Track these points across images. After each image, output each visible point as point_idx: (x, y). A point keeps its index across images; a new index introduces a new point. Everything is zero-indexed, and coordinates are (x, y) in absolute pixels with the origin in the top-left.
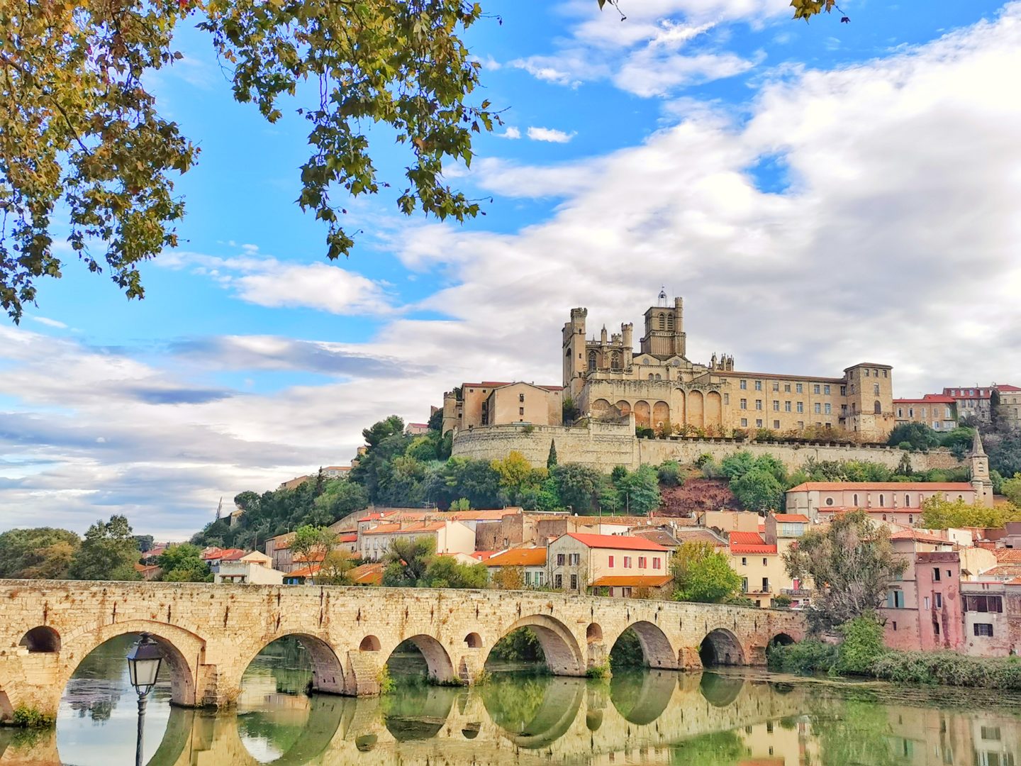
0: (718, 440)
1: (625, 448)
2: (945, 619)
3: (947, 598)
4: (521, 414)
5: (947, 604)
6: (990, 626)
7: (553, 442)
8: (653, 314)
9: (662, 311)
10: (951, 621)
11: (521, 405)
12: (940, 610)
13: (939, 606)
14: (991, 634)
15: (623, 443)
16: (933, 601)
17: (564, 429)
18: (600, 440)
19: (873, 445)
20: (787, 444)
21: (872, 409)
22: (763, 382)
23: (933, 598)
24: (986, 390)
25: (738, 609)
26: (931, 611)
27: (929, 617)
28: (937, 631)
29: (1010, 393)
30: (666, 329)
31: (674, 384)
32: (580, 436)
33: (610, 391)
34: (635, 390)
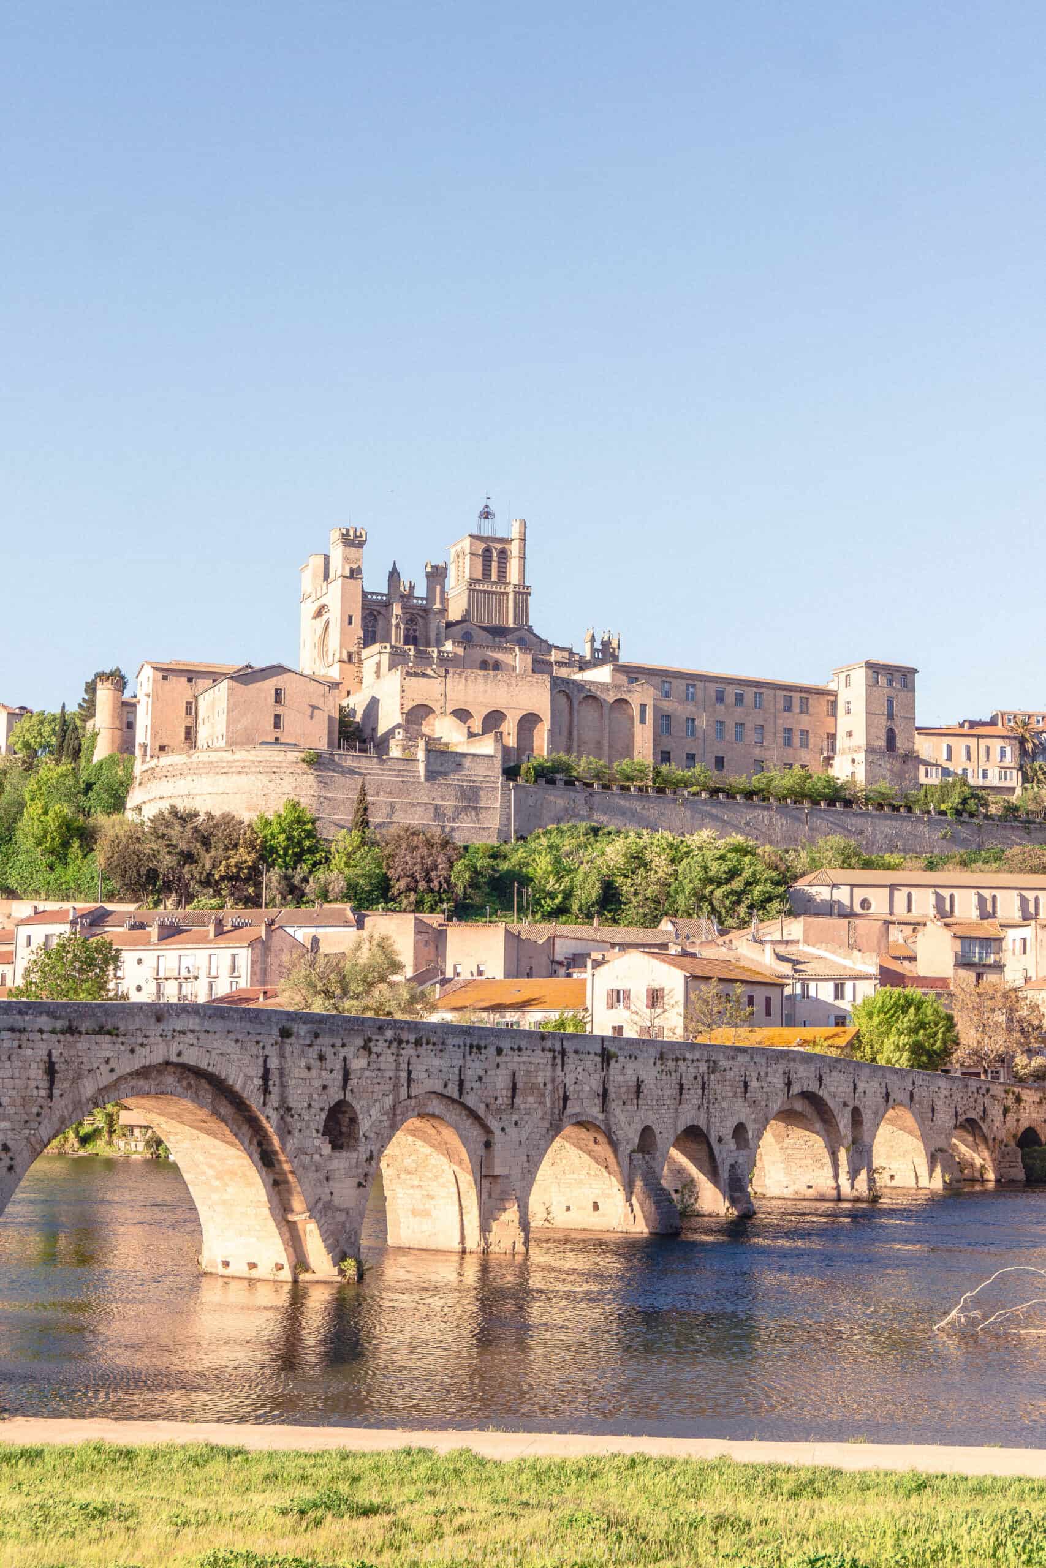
1: (483, 799)
4: (276, 726)
7: (363, 782)
8: (473, 549)
9: (490, 543)
11: (278, 710)
15: (481, 788)
21: (883, 742)
22: (699, 686)
30: (494, 578)
31: (555, 684)
32: (405, 773)
33: (438, 691)
34: (485, 691)
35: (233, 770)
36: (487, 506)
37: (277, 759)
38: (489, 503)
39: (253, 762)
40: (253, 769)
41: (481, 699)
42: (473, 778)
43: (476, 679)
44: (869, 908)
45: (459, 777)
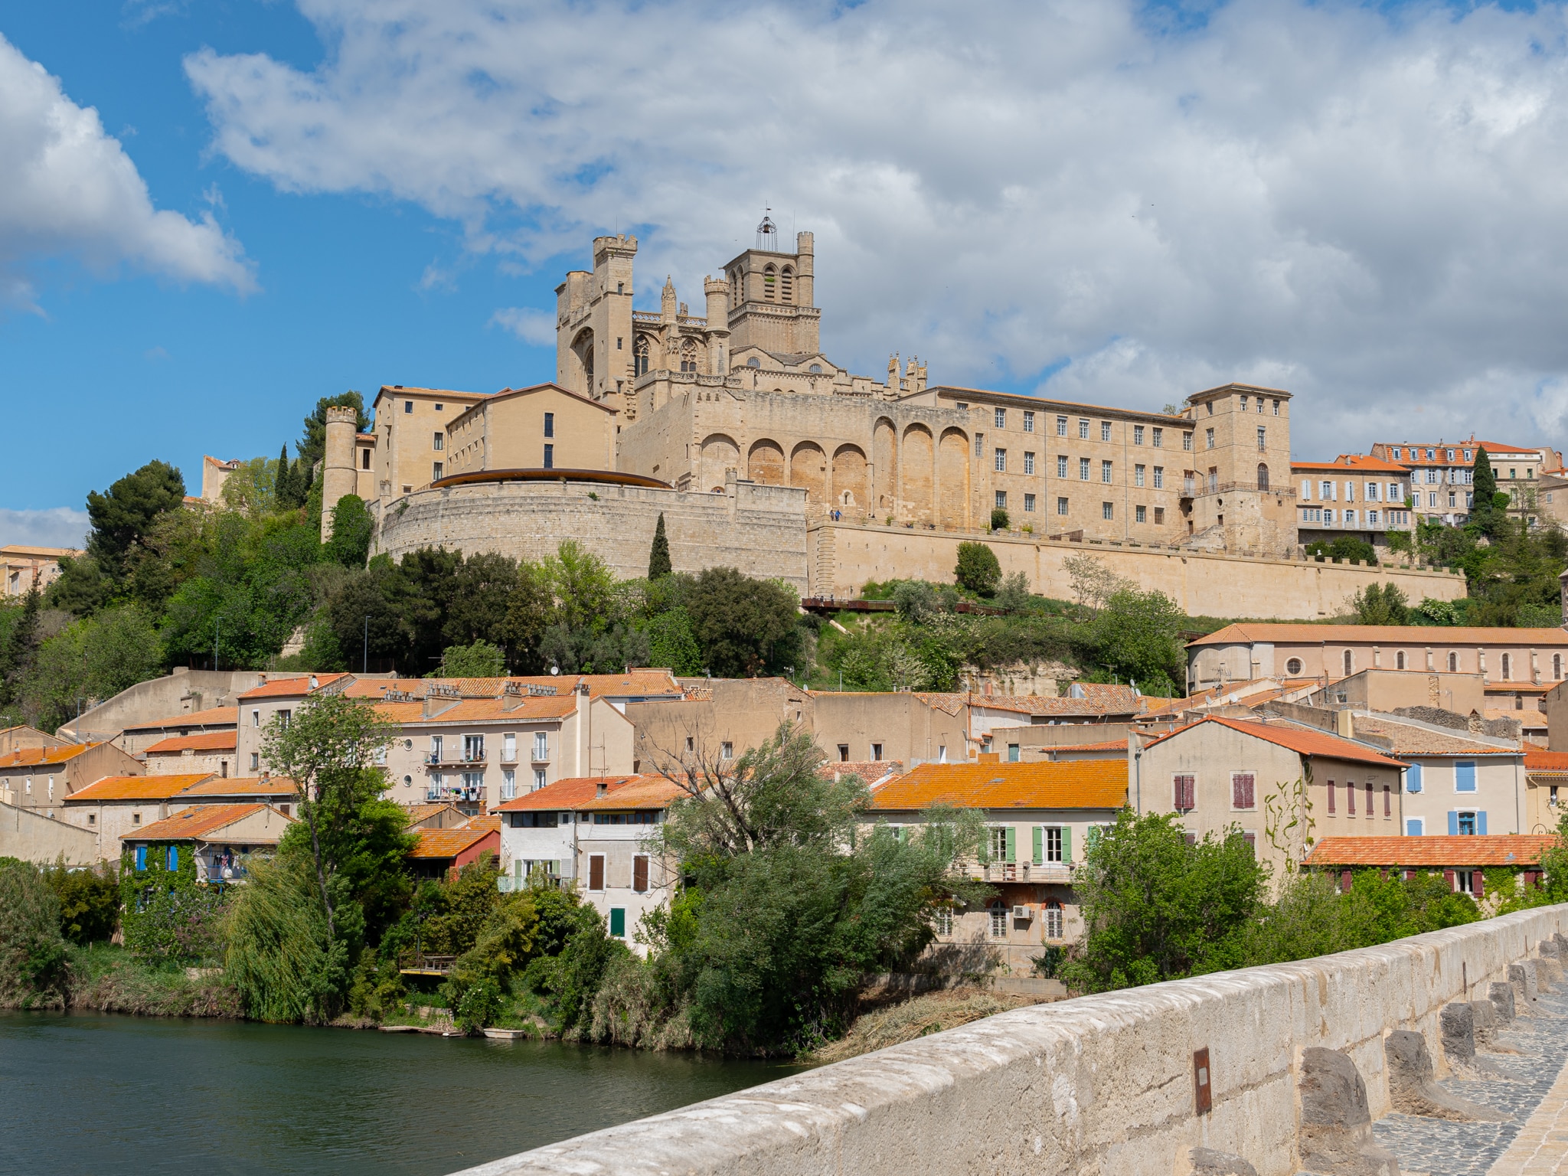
7: (661, 520)
8: (753, 266)
9: (771, 259)
18: (753, 522)
21: (1253, 479)
22: (1038, 414)
24: (1460, 450)
29: (1505, 456)
30: (778, 299)
31: (877, 408)
32: (710, 511)
33: (738, 417)
34: (794, 418)
35: (501, 508)
36: (766, 218)
37: (554, 494)
38: (769, 214)
39: (525, 498)
40: (527, 508)
41: (789, 428)
42: (792, 517)
43: (782, 402)
44: (1297, 671)
45: (775, 516)
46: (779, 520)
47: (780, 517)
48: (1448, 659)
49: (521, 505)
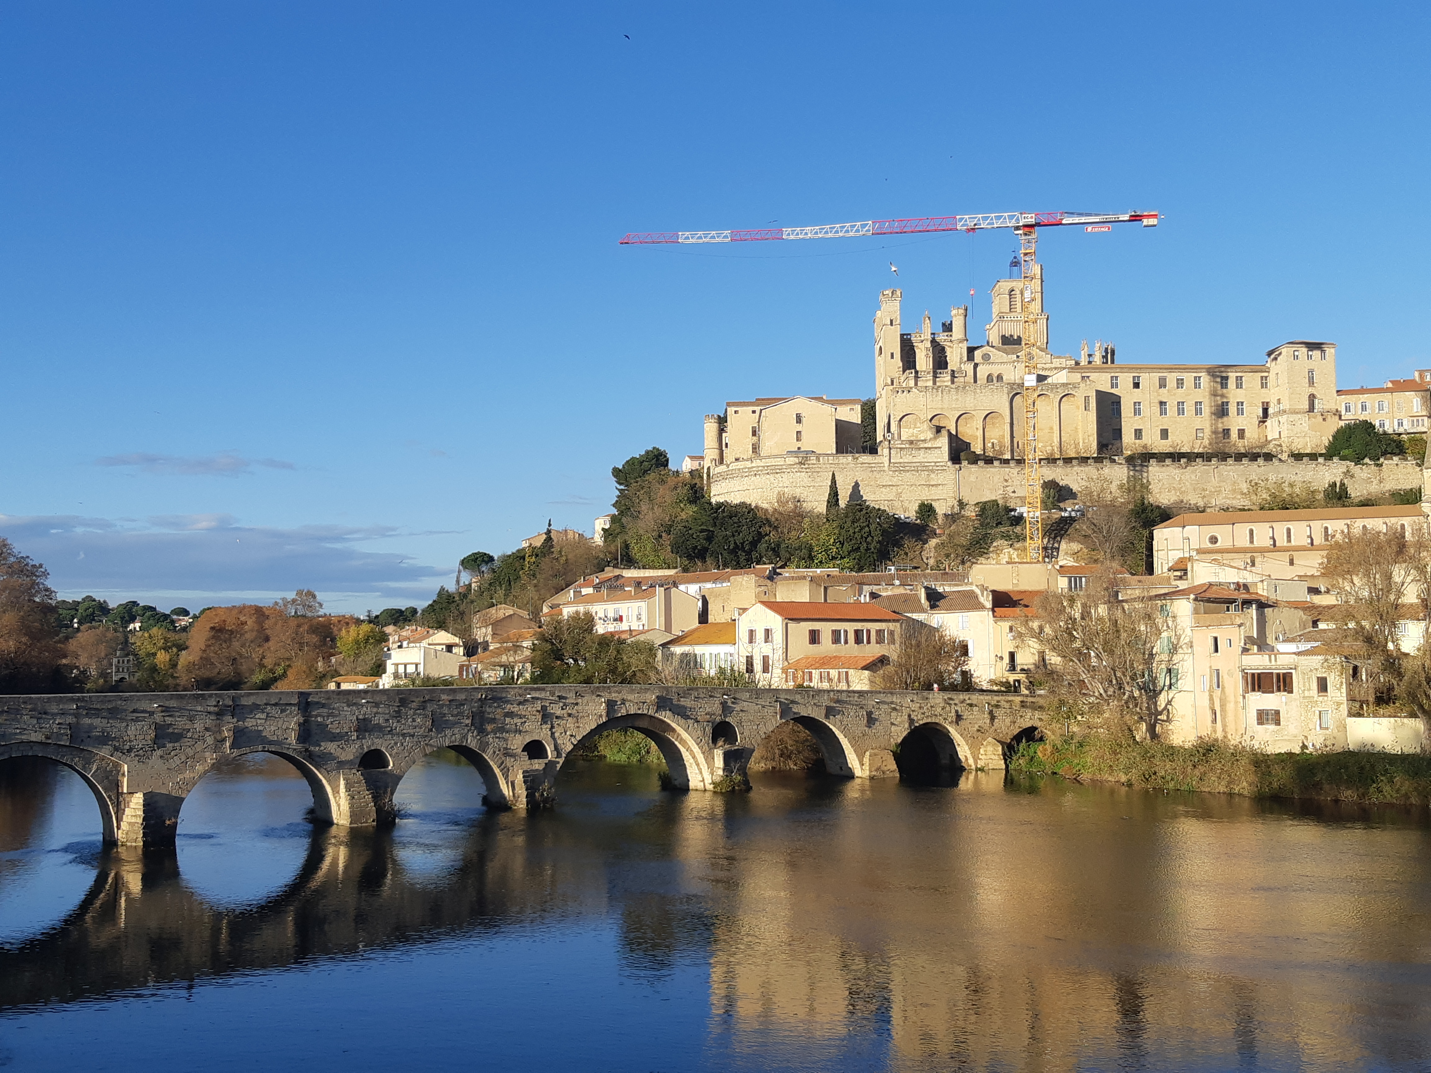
0: (1068, 461)
1: (934, 479)
2: (1223, 706)
3: (1226, 676)
4: (798, 439)
5: (1226, 685)
6: (1277, 713)
7: (833, 475)
9: (1014, 285)
10: (1230, 707)
11: (799, 427)
12: (1218, 693)
13: (1218, 687)
14: (1278, 723)
15: (932, 471)
16: (1211, 681)
17: (850, 458)
18: (900, 469)
19: (1313, 457)
20: (1168, 461)
21: (1305, 405)
22: (1144, 377)
23: (1211, 676)
25: (961, 697)
26: (1207, 694)
27: (1207, 703)
28: (1214, 721)
30: (1019, 310)
31: (1012, 388)
32: (873, 465)
33: (922, 403)
34: (957, 399)
41: (954, 406)
43: (949, 391)
44: (1216, 542)
45: (914, 465)
46: (918, 466)
47: (918, 464)
48: (1323, 530)
49: (762, 471)
